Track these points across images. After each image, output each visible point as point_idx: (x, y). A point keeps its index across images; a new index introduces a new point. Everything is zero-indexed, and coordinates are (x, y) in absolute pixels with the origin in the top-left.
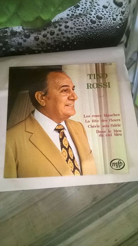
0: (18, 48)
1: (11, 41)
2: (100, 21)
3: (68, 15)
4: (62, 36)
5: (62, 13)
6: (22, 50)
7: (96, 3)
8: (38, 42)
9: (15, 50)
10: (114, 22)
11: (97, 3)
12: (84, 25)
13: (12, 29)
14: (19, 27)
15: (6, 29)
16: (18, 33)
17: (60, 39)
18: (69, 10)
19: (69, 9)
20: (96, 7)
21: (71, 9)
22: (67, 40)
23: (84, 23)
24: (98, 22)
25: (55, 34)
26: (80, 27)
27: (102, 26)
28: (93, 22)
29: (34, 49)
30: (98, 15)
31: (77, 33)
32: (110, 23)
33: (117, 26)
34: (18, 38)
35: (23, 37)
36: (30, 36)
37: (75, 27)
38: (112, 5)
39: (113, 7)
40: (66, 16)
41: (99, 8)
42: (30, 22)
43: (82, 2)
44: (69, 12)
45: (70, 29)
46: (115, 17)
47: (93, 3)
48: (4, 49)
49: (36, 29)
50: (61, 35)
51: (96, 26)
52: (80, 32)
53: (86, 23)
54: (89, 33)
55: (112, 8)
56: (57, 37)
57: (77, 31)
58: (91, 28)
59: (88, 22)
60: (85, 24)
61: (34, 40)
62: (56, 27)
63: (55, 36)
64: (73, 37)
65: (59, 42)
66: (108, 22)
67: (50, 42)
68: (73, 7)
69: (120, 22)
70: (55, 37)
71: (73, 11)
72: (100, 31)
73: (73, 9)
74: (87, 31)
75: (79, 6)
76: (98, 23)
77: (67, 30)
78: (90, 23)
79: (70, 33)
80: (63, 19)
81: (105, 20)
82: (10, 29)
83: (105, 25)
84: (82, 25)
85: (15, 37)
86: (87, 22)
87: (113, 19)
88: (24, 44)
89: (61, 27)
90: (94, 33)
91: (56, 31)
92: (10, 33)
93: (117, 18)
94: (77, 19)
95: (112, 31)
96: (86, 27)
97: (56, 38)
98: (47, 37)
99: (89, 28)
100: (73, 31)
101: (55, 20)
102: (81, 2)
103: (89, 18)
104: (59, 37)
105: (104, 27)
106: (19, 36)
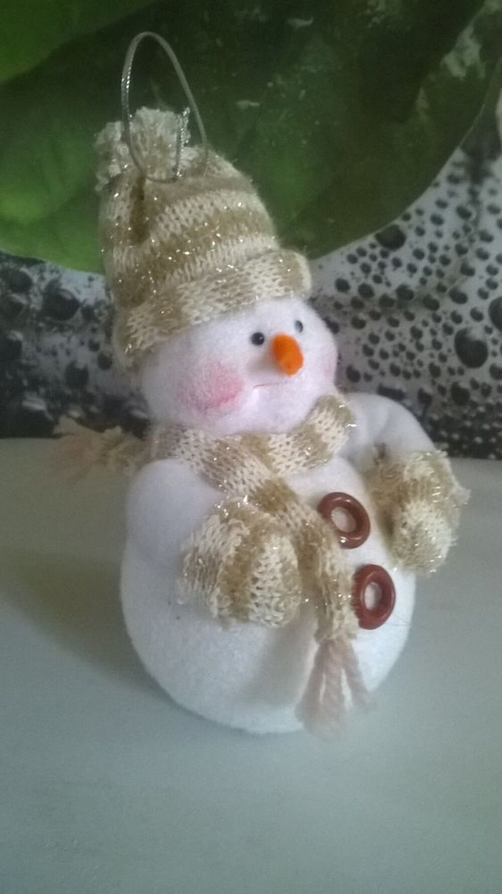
1: (38, 349)
3: (342, 285)
7: (494, 209)
13: (55, 276)
14: (90, 279)
15: (24, 269)
16: (78, 313)
18: (352, 259)
19: (353, 248)
20: (491, 239)
21: (362, 252)
23: (419, 356)
24: (497, 348)
26: (398, 383)
28: (471, 353)
34: (75, 340)
37: (370, 370)
40: (330, 289)
43: (420, 212)
44: (350, 267)
47: (474, 216)
51: (489, 380)
58: (459, 396)
59: (444, 350)
60: (426, 367)
68: (371, 238)
71: (370, 269)
73: (370, 251)
74: (431, 421)
75: (399, 240)
78: (454, 362)
82: (46, 275)
84: (410, 369)
85: (62, 330)
86: (436, 353)
92: (40, 298)
94: (387, 327)
96: (428, 389)
99: (449, 394)
102: (411, 209)
103: (451, 323)
106: (81, 330)
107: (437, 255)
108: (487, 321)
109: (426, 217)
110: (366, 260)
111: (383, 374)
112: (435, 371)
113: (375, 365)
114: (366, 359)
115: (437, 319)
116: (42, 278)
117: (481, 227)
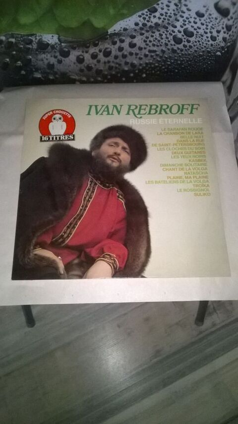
0: (48, 74)
1: (37, 60)
2: (190, 39)
3: (137, 24)
4: (124, 60)
5: (127, 20)
6: (54, 78)
7: (186, 5)
8: (82, 66)
9: (42, 76)
10: (213, 43)
11: (188, 7)
12: (161, 45)
13: (40, 37)
14: (53, 36)
15: (30, 38)
16: (49, 47)
17: (120, 65)
18: (140, 16)
19: (140, 13)
20: (184, 13)
21: (143, 14)
22: (130, 68)
23: (162, 41)
24: (186, 40)
25: (112, 55)
26: (155, 48)
27: (192, 50)
28: (178, 41)
29: (74, 77)
30: (187, 28)
31: (149, 57)
32: (206, 44)
33: (217, 51)
34: (49, 55)
35: (58, 54)
36: (69, 54)
37: (146, 46)
38: (211, 13)
39: (212, 16)
40: (133, 26)
41: (189, 15)
42: (72, 29)
43: (162, 3)
44: (139, 19)
45: (137, 49)
46: (215, 34)
47: (180, 6)
48: (23, 72)
49: (82, 43)
50: (121, 58)
51: (183, 48)
52: (155, 57)
53: (165, 41)
54: (169, 60)
55: (210, 17)
56: (115, 61)
57: (150, 54)
58: (174, 51)
59: (169, 39)
60: (164, 43)
61: (76, 61)
62: (114, 43)
63: (111, 58)
64: (141, 65)
65: (118, 70)
66: (203, 43)
67: (102, 68)
69: (223, 44)
70: (111, 60)
71: (146, 19)
72: (188, 58)
73: (145, 13)
74: (165, 57)
75: (155, 10)
76: (186, 43)
77: (133, 52)
78: (173, 42)
79: (136, 58)
80: (128, 31)
81: (198, 39)
82: (37, 38)
83: (197, 48)
84: (159, 44)
85: (44, 53)
86: (167, 40)
87: (212, 37)
88: (58, 67)
89: (123, 45)
90: (177, 60)
91: (114, 49)
92: (36, 45)
93: (218, 36)
95: (208, 59)
96: (164, 49)
97: (113, 62)
98: (98, 58)
99: (171, 50)
100: (143, 54)
101: (115, 30)
102: (160, 2)
103: (171, 32)
104: (117, 61)
105: (196, 51)
106: (51, 52)
107: (168, 15)
108: (182, 33)
109: (164, 5)
110: (144, 16)
111: (150, 46)
112: (166, 45)
113: (147, 45)
114: (144, 43)
115: (167, 31)
116: (36, 39)
117: (182, 9)
